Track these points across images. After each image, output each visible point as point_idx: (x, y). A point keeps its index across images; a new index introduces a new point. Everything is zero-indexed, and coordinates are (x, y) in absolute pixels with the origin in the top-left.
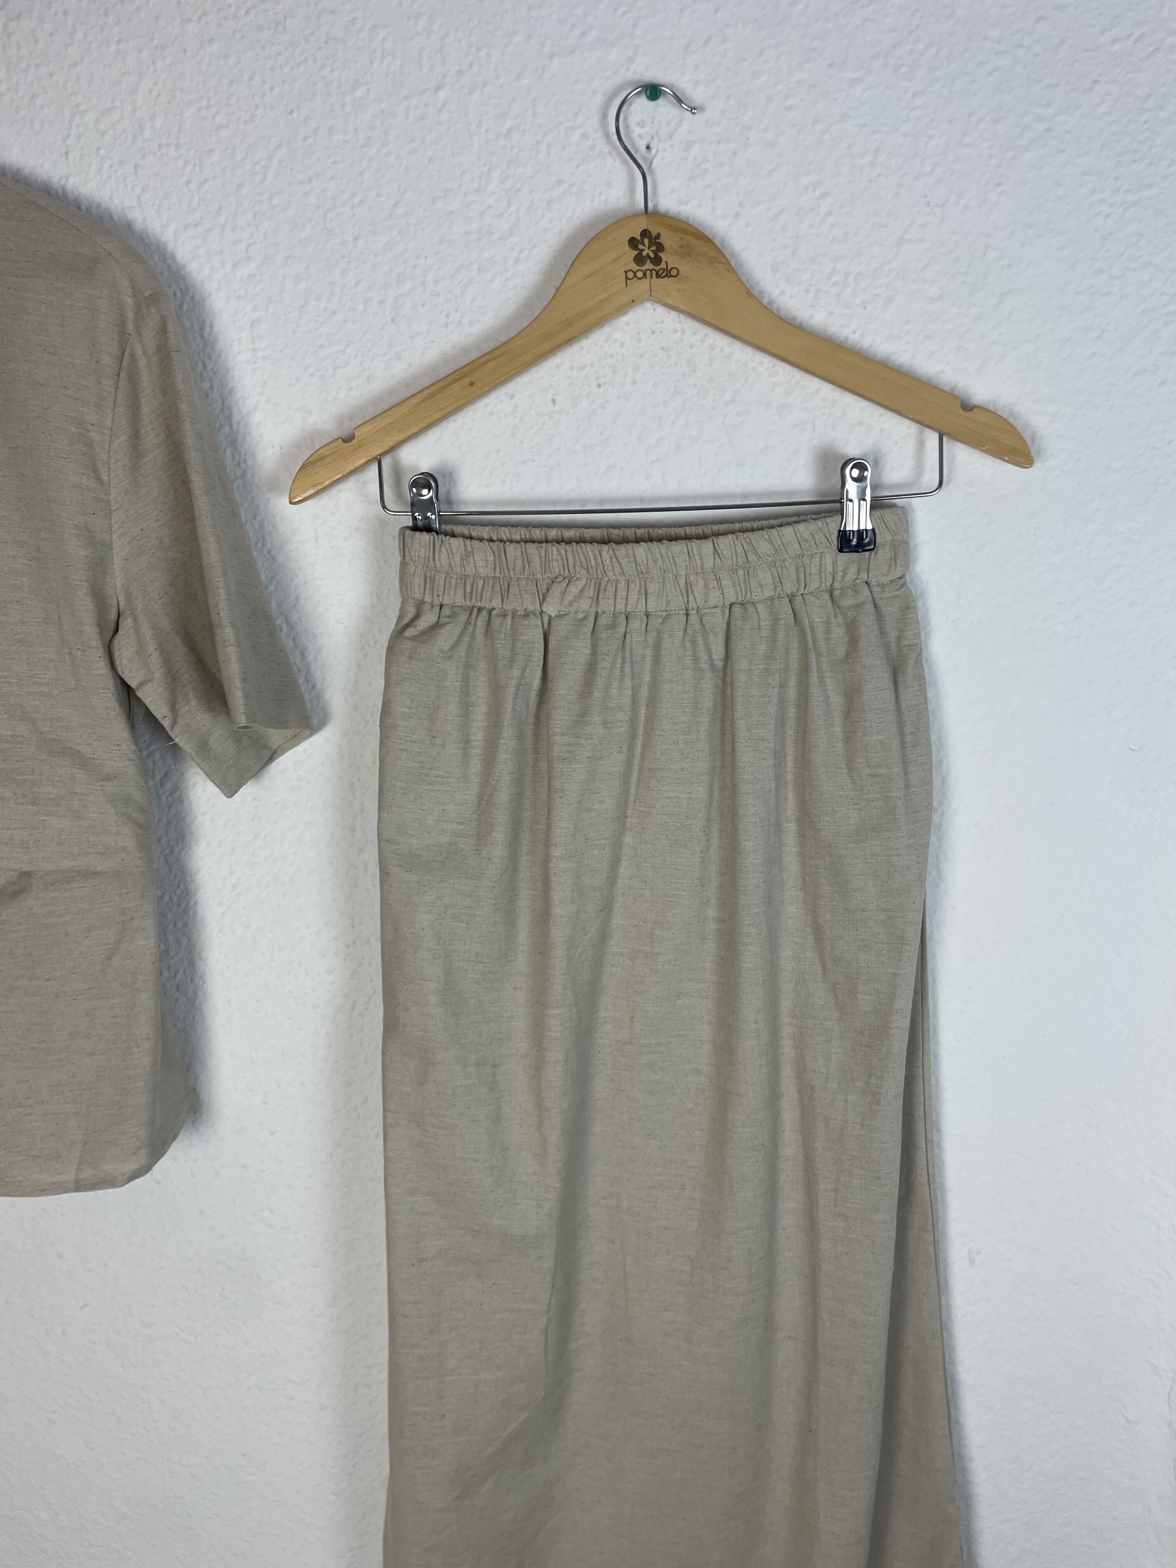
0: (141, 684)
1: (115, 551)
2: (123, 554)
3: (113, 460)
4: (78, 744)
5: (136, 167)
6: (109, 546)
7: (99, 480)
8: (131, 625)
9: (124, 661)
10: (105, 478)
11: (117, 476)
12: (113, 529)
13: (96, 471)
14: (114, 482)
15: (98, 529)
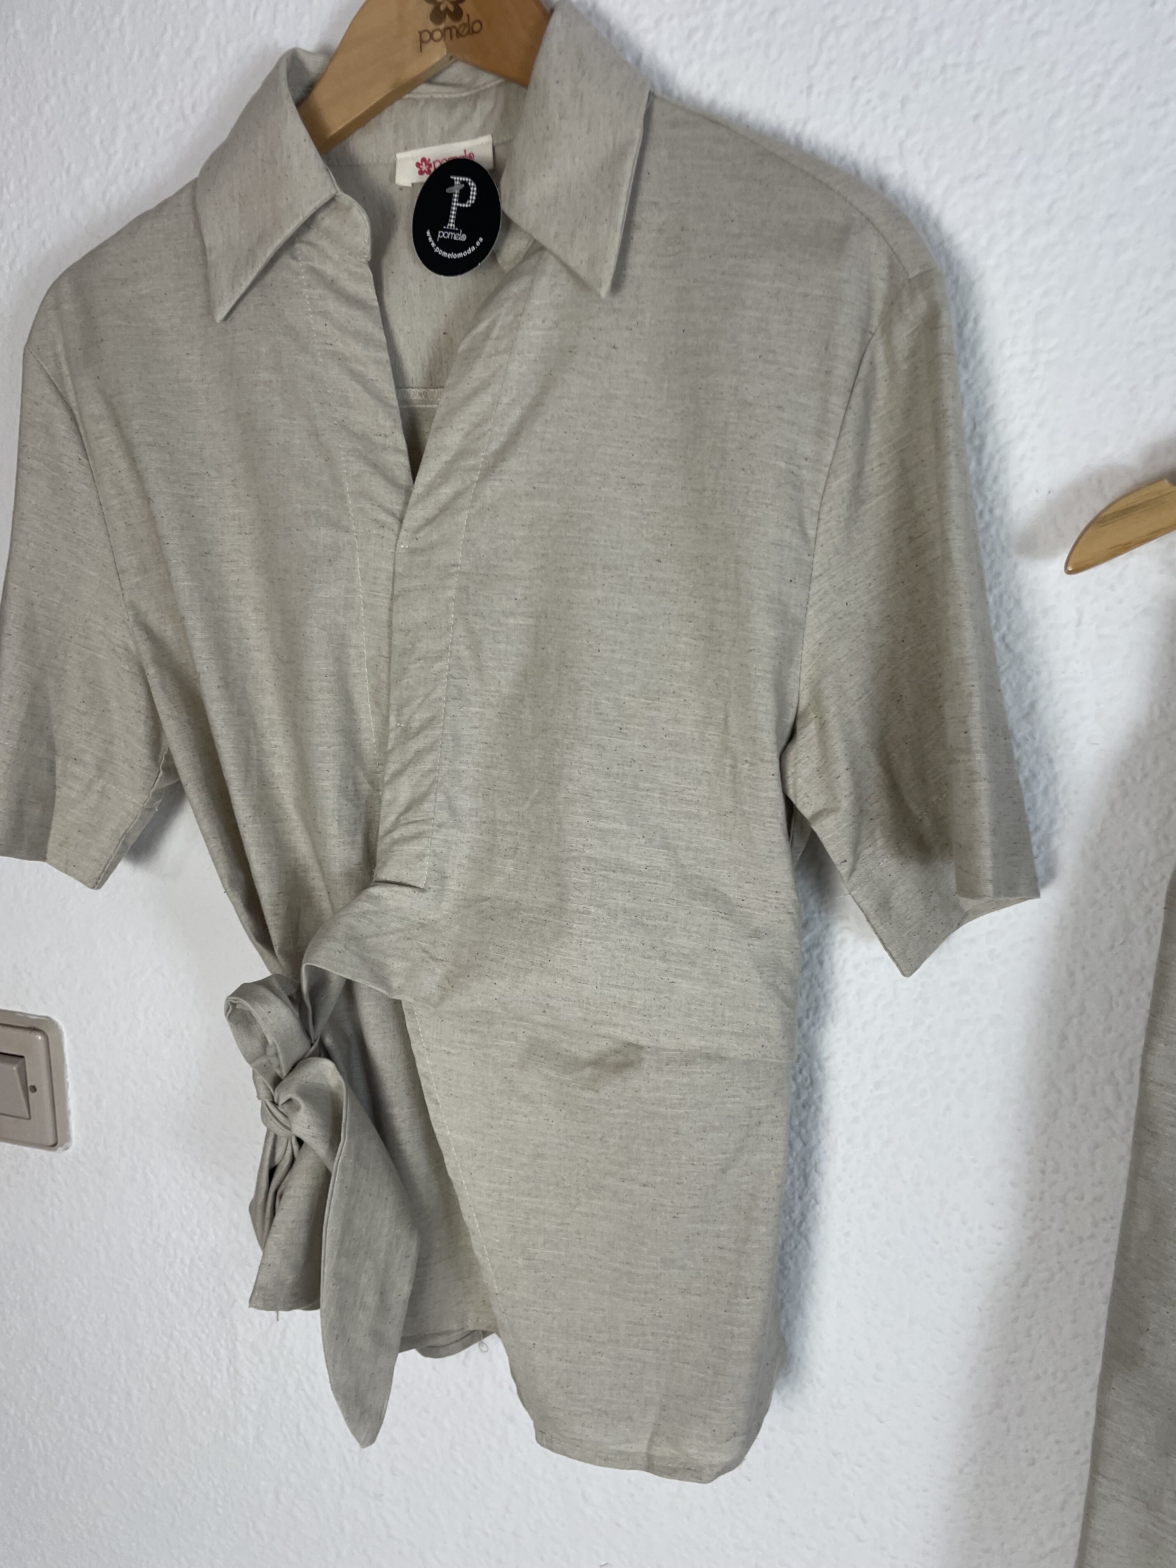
0: (818, 815)
1: (807, 631)
2: (818, 636)
3: (826, 508)
4: (725, 885)
5: (904, 101)
6: (799, 625)
7: (804, 534)
8: (814, 732)
9: (800, 781)
10: (811, 533)
11: (827, 531)
12: (811, 602)
13: (801, 523)
14: (821, 538)
15: (792, 602)
